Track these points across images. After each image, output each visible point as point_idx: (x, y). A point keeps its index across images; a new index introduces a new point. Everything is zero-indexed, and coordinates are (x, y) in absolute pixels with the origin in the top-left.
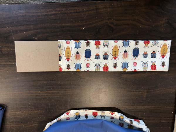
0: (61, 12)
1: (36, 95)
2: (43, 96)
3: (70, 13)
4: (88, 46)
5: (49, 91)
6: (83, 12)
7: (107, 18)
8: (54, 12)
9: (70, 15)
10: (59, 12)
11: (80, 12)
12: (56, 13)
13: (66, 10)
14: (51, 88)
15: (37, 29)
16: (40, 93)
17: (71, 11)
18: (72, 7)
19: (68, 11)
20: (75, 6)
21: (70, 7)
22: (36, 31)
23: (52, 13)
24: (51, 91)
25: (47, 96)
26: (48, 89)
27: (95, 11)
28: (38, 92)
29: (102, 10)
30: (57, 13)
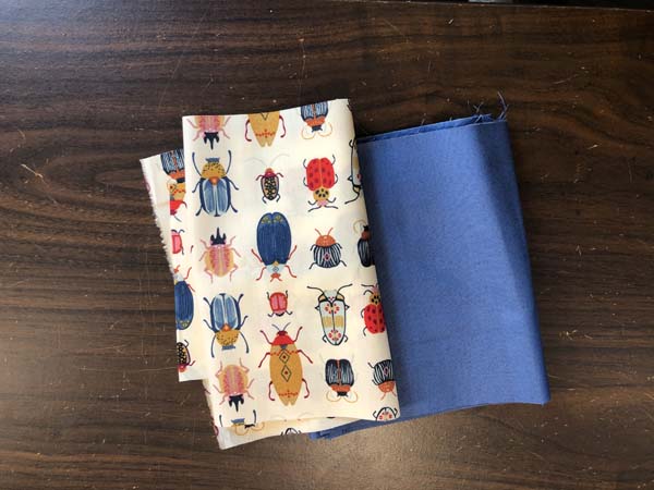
0: (176, 44)
1: (21, 469)
2: (55, 477)
3: (229, 52)
4: (271, 198)
5: (89, 452)
6: (297, 49)
7: (421, 90)
8: (145, 43)
9: (227, 62)
10: (170, 46)
11: (276, 51)
12: (153, 46)
13: (205, 37)
14: (98, 441)
15: (48, 125)
16: (37, 464)
17: (231, 44)
18: (240, 20)
19: (217, 43)
20: (255, 20)
21: (230, 21)
22: (39, 133)
23: (132, 46)
24: (100, 458)
25: (77, 478)
26: (87, 447)
27: (359, 52)
28: (28, 455)
29: (396, 48)
30: (159, 49)
